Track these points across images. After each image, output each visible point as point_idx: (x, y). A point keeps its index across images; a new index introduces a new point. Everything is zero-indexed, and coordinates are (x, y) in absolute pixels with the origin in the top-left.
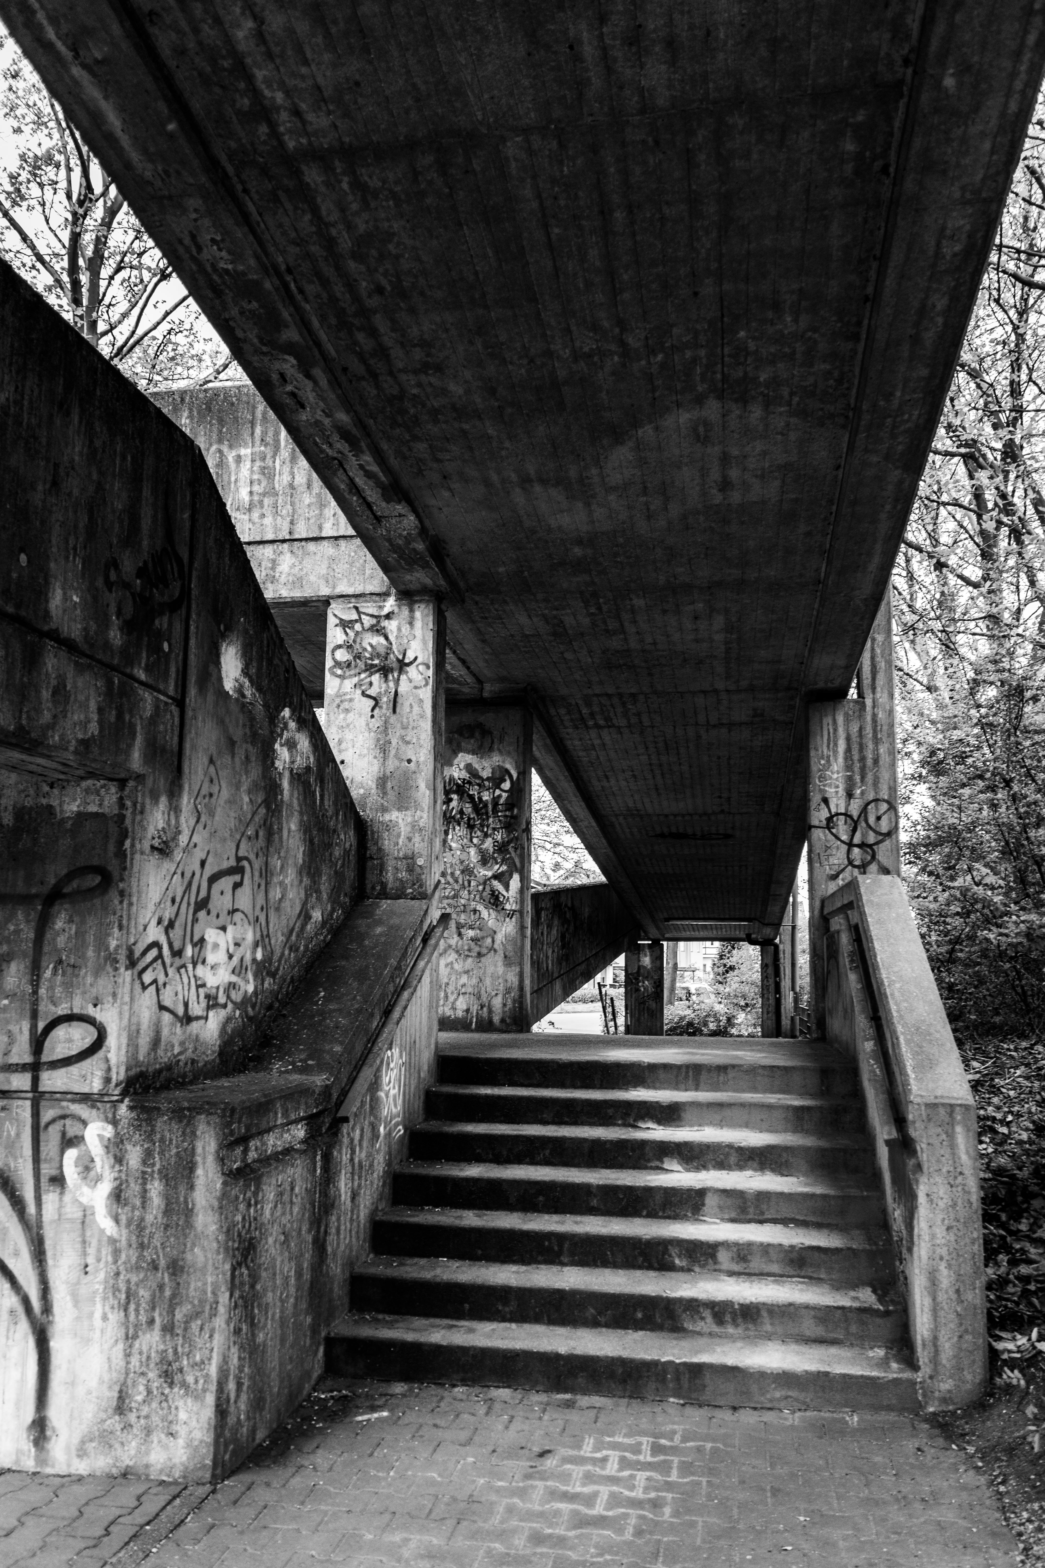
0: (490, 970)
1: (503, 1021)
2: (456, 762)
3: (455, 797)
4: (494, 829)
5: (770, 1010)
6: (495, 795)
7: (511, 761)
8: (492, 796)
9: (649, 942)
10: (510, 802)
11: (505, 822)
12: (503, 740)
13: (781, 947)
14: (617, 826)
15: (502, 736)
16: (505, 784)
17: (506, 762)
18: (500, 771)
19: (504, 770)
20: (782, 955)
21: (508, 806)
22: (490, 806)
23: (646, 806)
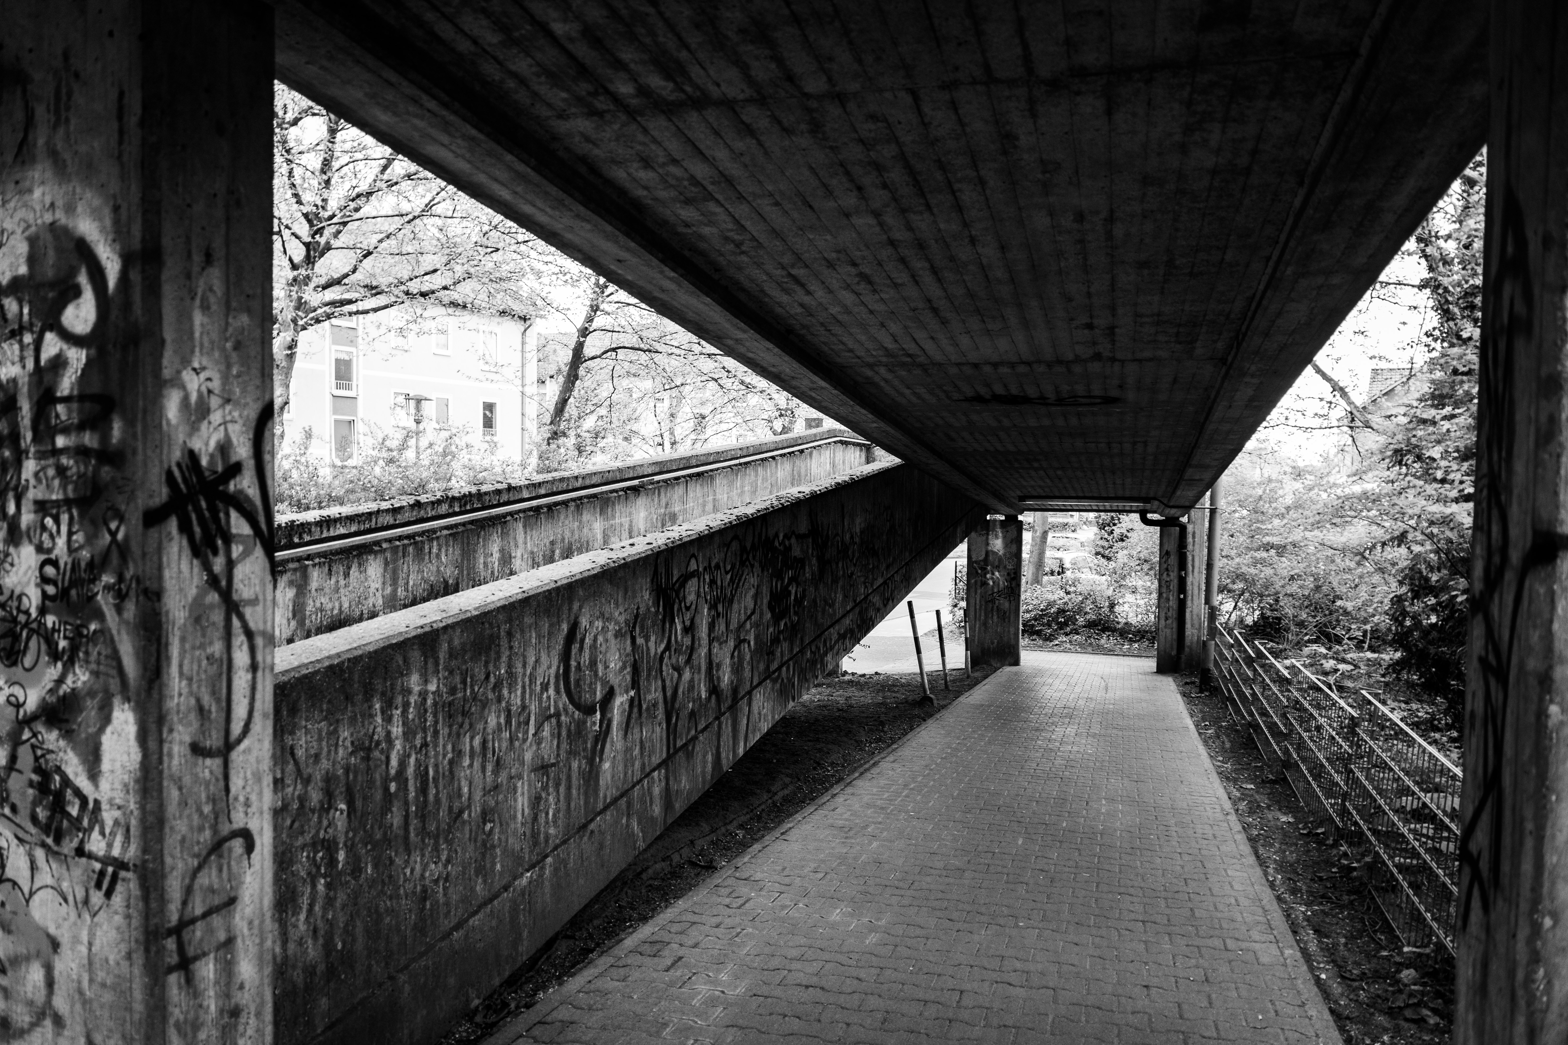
4: (42, 508)
5: (1170, 614)
6: (45, 356)
7: (97, 202)
8: (30, 364)
9: (1003, 518)
10: (95, 388)
11: (80, 476)
12: (68, 109)
13: (1190, 528)
14: (882, 384)
15: (64, 91)
16: (78, 306)
17: (79, 209)
18: (59, 250)
19: (71, 246)
20: (1190, 539)
21: (88, 405)
22: (25, 408)
23: (926, 347)
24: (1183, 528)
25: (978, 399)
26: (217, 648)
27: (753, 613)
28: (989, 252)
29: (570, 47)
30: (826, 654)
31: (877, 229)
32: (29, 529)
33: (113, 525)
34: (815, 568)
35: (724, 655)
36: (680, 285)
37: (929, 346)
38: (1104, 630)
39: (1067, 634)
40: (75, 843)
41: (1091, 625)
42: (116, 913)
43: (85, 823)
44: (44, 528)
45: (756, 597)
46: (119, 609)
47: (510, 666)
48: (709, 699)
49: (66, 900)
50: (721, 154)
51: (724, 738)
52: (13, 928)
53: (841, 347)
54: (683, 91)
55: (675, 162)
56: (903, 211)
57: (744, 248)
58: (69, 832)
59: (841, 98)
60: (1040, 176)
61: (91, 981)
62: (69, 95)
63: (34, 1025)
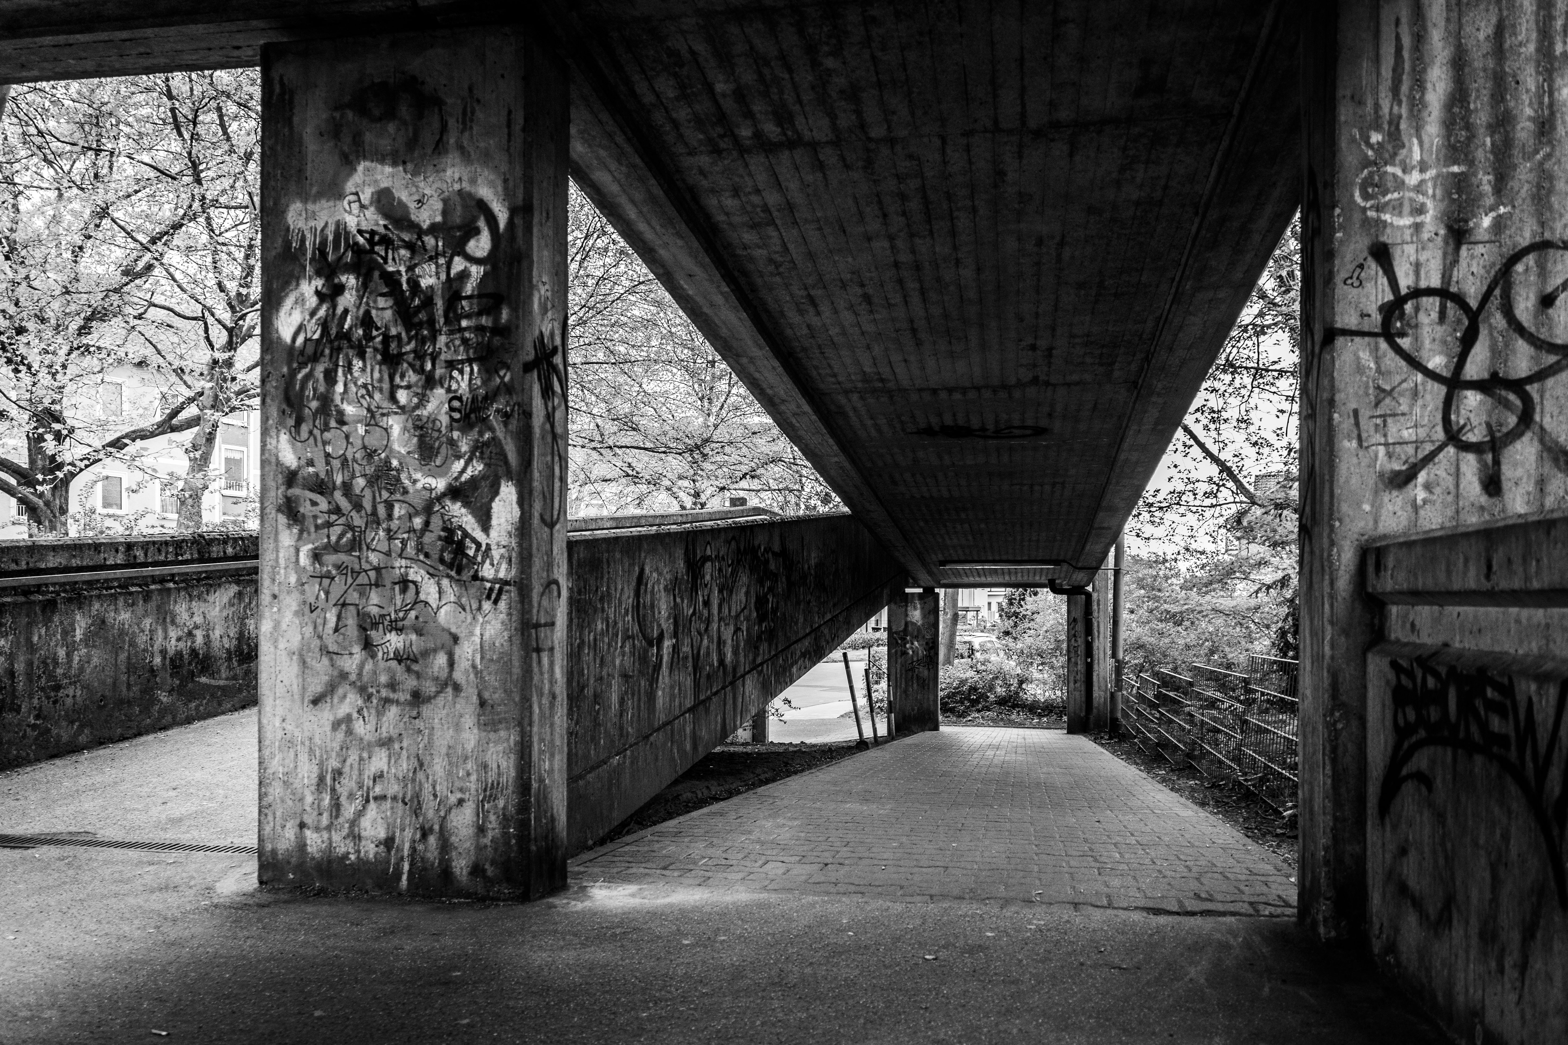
0: (443, 738)
1: (476, 870)
2: (350, 187)
3: (350, 280)
4: (451, 365)
5: (1078, 677)
6: (453, 272)
7: (492, 177)
8: (443, 277)
9: (920, 590)
10: (490, 289)
11: (478, 344)
12: (472, 121)
13: (1095, 596)
14: (851, 414)
15: (469, 109)
16: (478, 241)
17: (479, 181)
18: (465, 207)
19: (473, 203)
20: (1095, 607)
21: (484, 300)
22: (439, 303)
23: (897, 371)
24: (1089, 596)
25: (929, 431)
26: (549, 458)
27: (745, 608)
28: (967, 273)
29: (721, 101)
30: (792, 665)
31: (888, 252)
32: (441, 378)
33: (502, 373)
34: (785, 586)
35: (728, 634)
36: (727, 300)
37: (900, 369)
38: (1014, 706)
39: (979, 711)
40: (472, 573)
41: (1002, 702)
42: (501, 613)
43: (479, 559)
44: (451, 377)
45: (747, 593)
46: (506, 424)
47: (608, 588)
48: (719, 667)
49: (464, 609)
50: (793, 185)
51: (728, 707)
52: (424, 632)
53: (828, 371)
54: (785, 134)
55: (758, 191)
56: (912, 235)
57: (781, 270)
58: (467, 565)
59: (892, 142)
60: (1016, 206)
61: (482, 658)
62: (473, 113)
63: (438, 693)
